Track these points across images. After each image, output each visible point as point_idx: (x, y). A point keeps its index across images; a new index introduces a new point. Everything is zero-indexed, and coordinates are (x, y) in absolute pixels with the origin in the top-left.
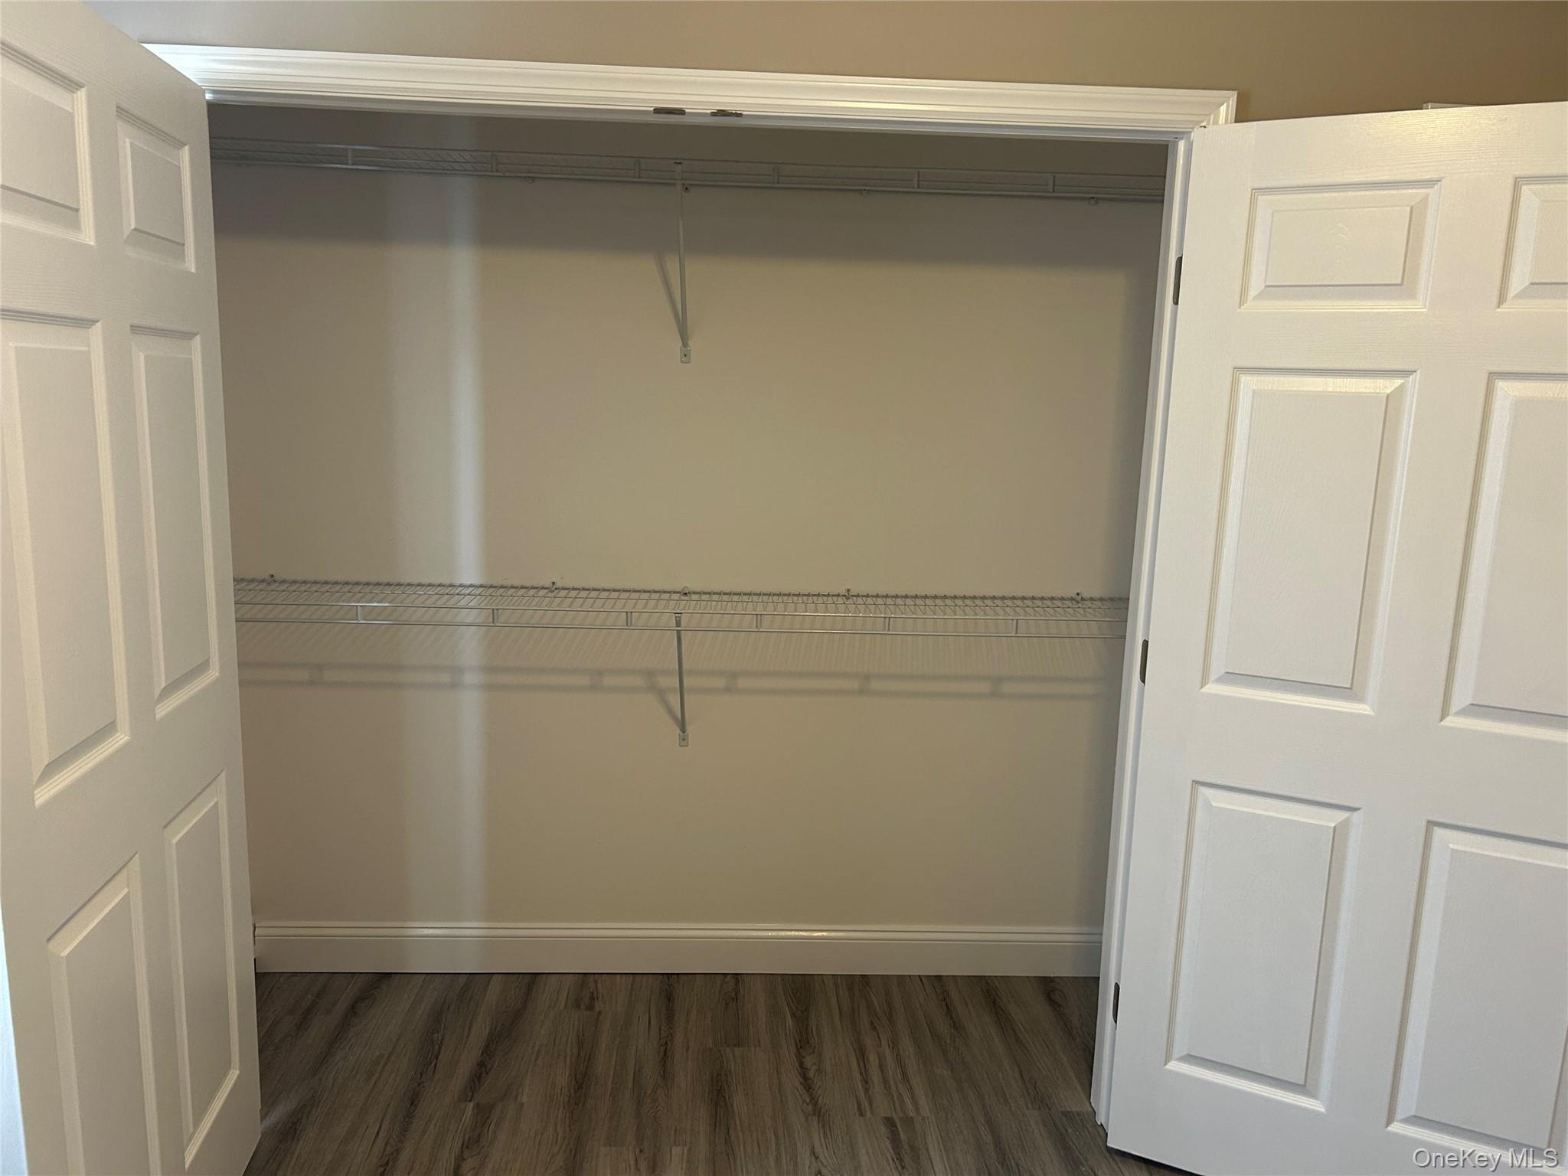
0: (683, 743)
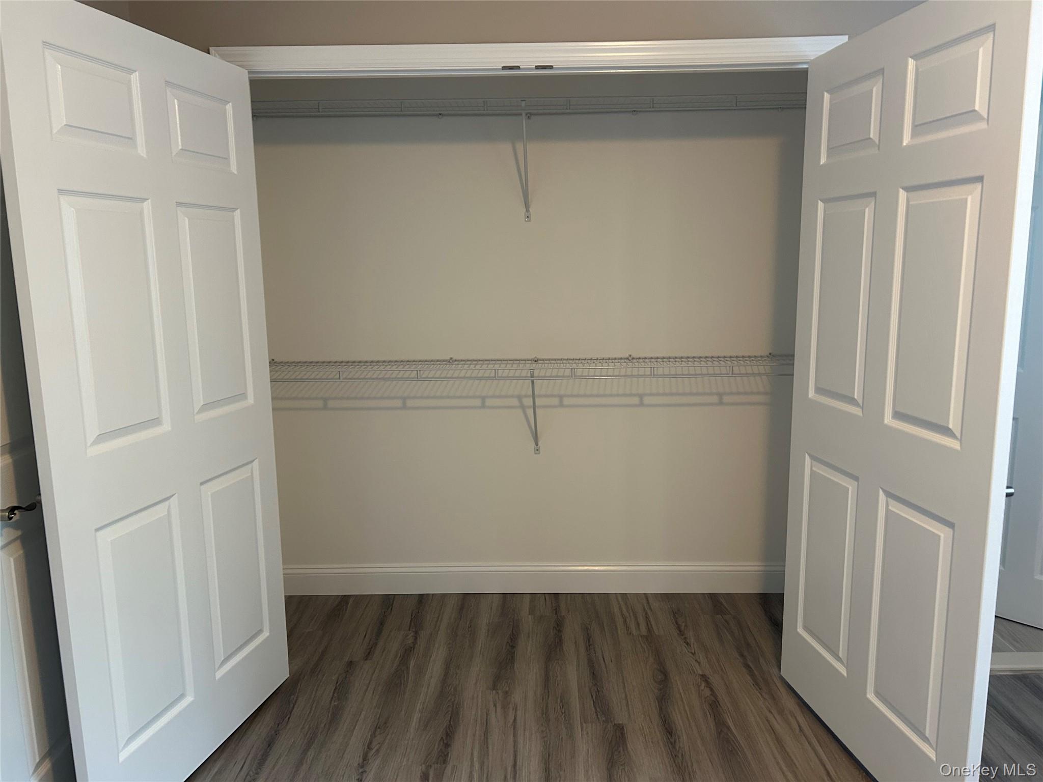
0: (537, 452)
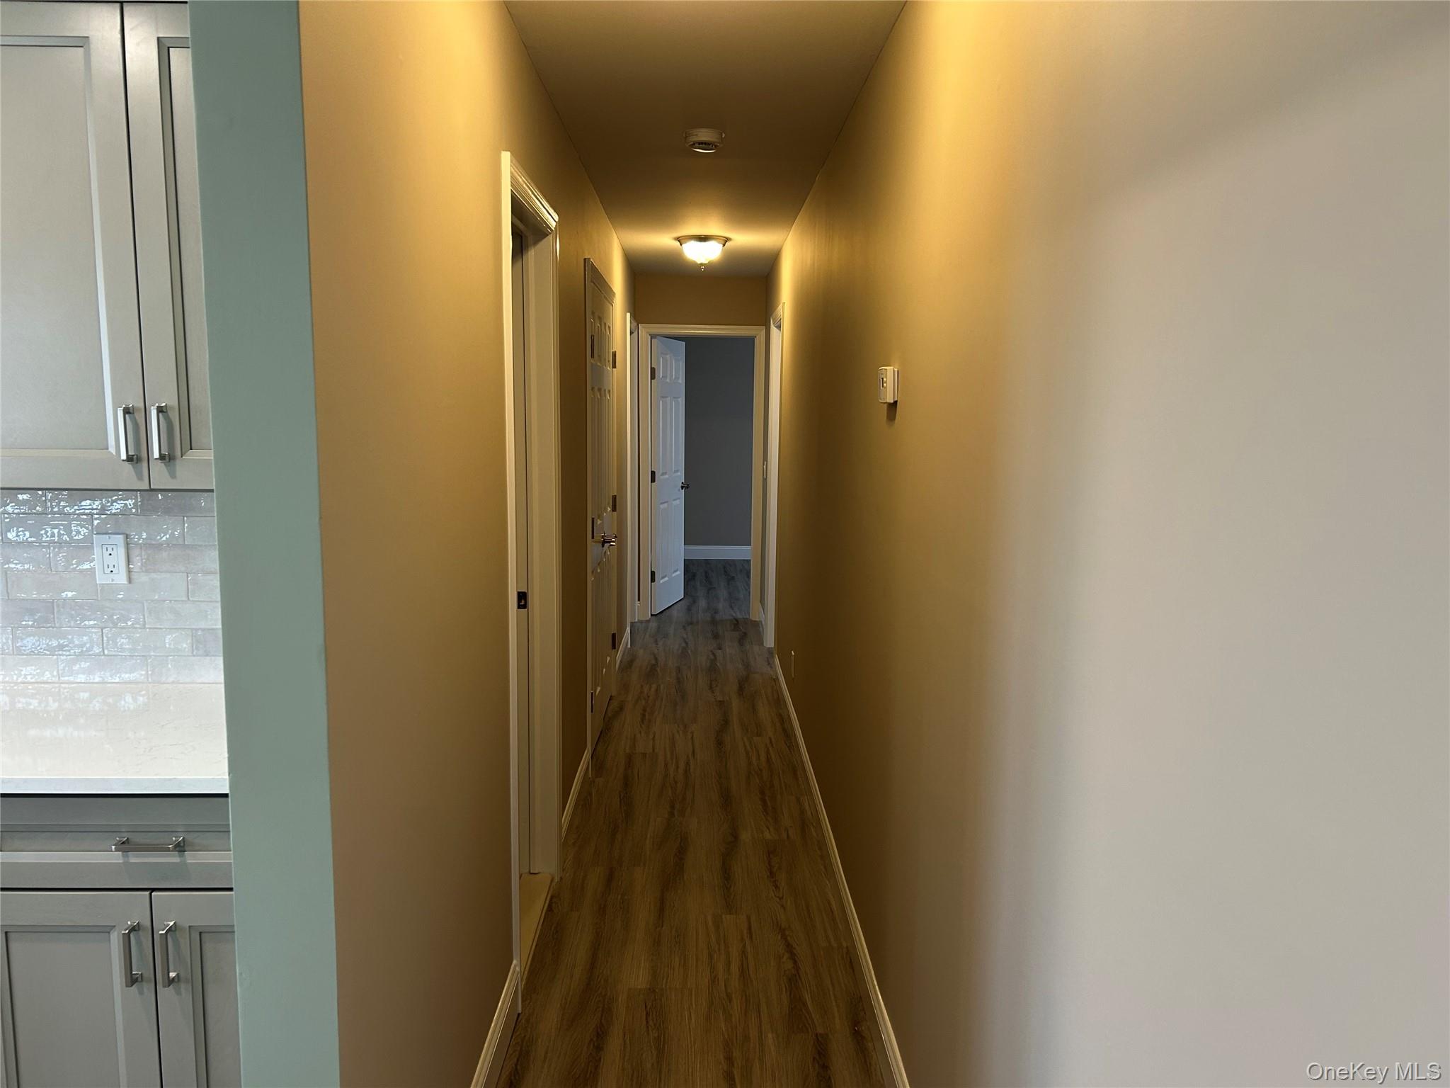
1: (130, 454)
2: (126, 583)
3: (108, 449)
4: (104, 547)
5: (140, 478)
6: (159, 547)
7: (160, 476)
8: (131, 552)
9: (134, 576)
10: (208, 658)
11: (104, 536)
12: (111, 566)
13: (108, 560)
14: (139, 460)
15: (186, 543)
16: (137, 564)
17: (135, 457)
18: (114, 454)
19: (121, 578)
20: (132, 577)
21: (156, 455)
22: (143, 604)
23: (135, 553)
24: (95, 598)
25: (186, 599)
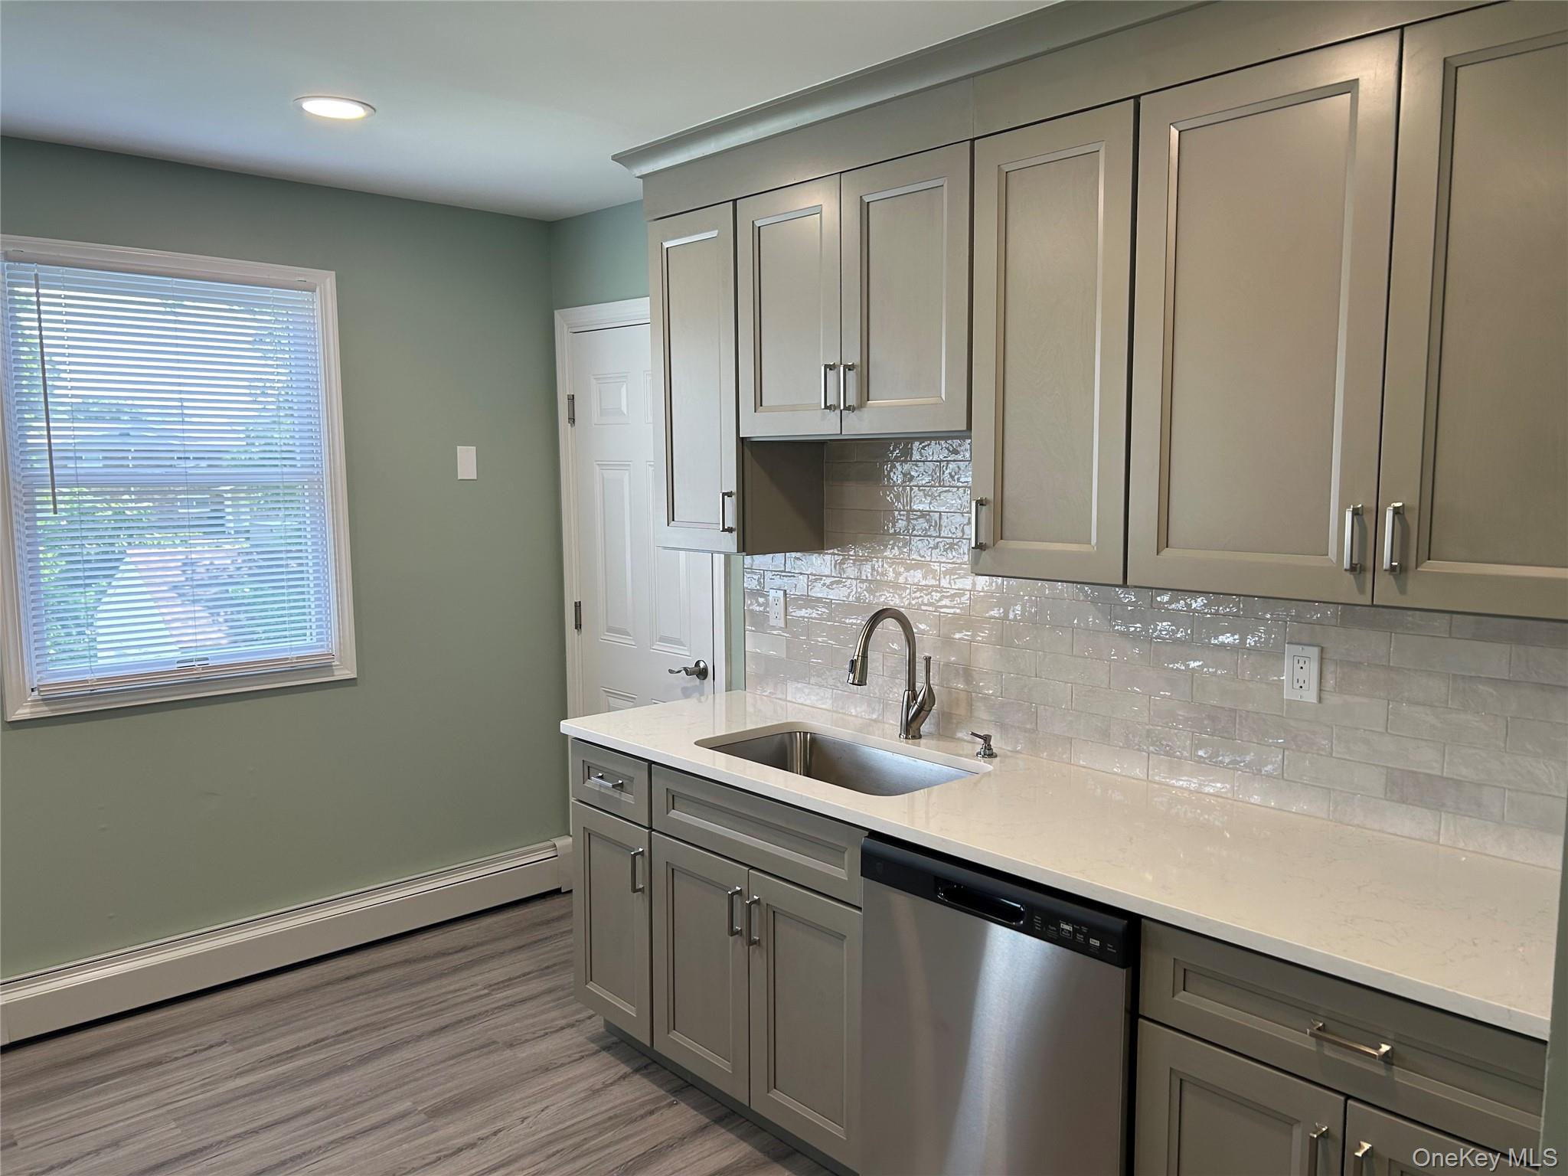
1: (1354, 562)
2: (1316, 702)
3: (1327, 555)
4: (1296, 659)
5: (1362, 591)
6: (1357, 665)
7: (1386, 591)
8: (1324, 669)
9: (1325, 695)
10: (1404, 805)
11: (1298, 646)
12: (1301, 681)
13: (1298, 672)
14: (1363, 569)
15: (1391, 664)
16: (1330, 682)
17: (1359, 565)
18: (1335, 562)
19: (1311, 696)
20: (1322, 696)
21: (1386, 564)
22: (1332, 728)
23: (1330, 668)
24: (1280, 714)
25: (1384, 731)
